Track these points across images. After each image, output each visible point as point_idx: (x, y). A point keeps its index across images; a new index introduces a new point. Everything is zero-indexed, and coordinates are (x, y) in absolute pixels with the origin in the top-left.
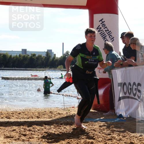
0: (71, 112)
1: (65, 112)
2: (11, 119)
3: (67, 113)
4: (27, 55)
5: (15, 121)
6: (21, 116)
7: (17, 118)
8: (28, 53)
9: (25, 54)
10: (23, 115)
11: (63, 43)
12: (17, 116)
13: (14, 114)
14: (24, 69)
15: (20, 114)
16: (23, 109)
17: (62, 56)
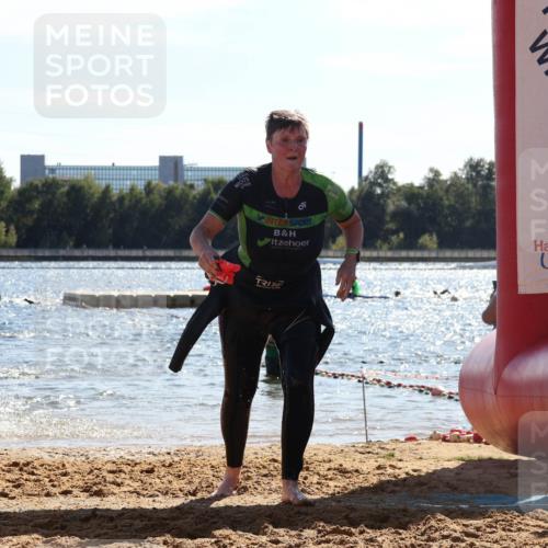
0: (400, 464)
1: (369, 465)
2: (111, 498)
3: (379, 468)
4: (185, 185)
5: (125, 505)
6: (158, 481)
7: (138, 494)
8: (188, 176)
9: (176, 180)
10: (164, 480)
11: (361, 125)
12: (136, 485)
13: (123, 475)
14: (171, 253)
15: (150, 471)
16: (164, 450)
17: (356, 187)
